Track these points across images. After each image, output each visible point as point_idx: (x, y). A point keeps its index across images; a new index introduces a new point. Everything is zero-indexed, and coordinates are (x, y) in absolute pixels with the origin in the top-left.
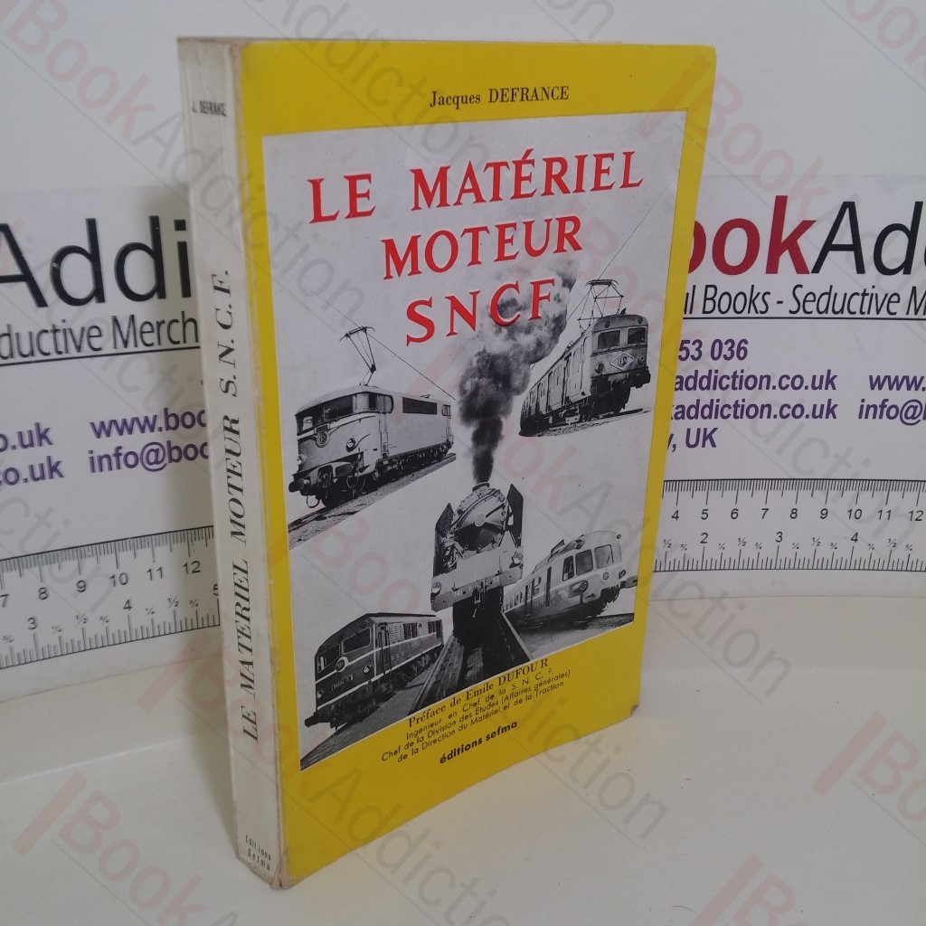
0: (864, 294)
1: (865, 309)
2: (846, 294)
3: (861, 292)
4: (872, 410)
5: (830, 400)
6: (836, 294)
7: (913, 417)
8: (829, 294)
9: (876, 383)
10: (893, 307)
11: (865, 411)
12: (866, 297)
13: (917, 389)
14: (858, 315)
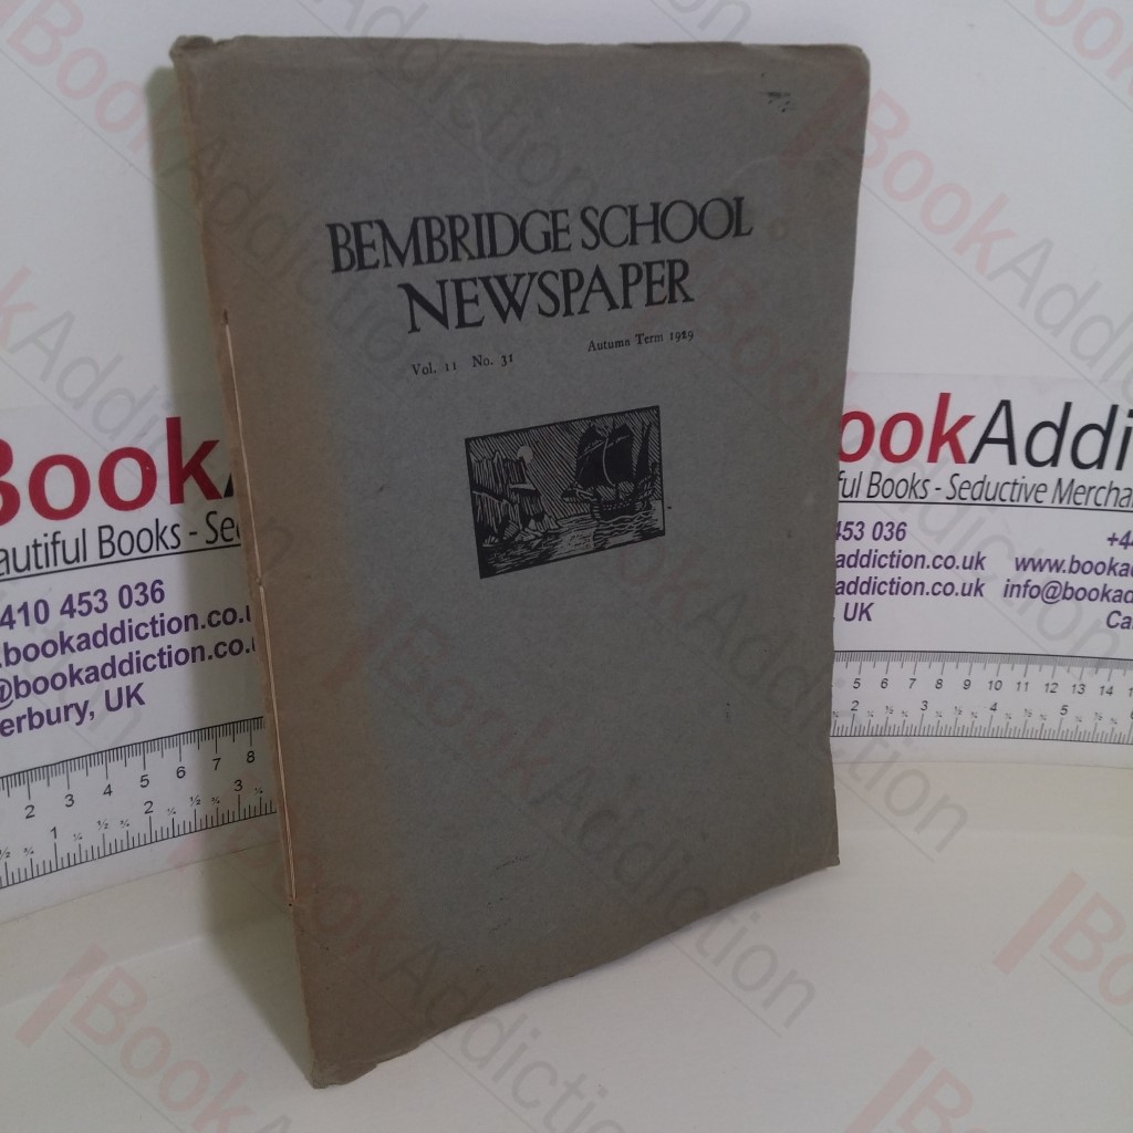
0: (1015, 484)
1: (1015, 497)
2: (997, 484)
3: (1012, 481)
4: (1016, 589)
5: (978, 580)
6: (989, 483)
7: (1052, 597)
8: (983, 483)
9: (1022, 565)
10: (1040, 496)
11: (1010, 590)
12: (1016, 486)
13: (1058, 570)
14: (1008, 502)
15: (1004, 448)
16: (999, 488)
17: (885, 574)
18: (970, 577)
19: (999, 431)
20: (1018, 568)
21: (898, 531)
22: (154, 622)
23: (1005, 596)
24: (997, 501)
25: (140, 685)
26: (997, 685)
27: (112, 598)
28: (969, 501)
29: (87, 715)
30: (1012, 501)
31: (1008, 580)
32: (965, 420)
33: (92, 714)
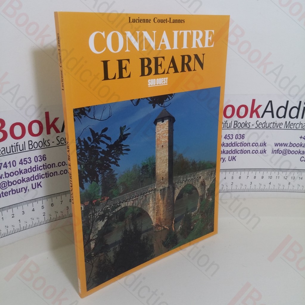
15: (271, 113)
16: (269, 124)
17: (239, 148)
18: (262, 148)
19: (269, 109)
20: (275, 146)
21: (242, 137)
22: (44, 165)
23: (272, 153)
25: (41, 182)
26: (270, 177)
27: (33, 160)
28: (262, 128)
29: (27, 190)
30: (273, 128)
31: (273, 149)
32: (260, 106)
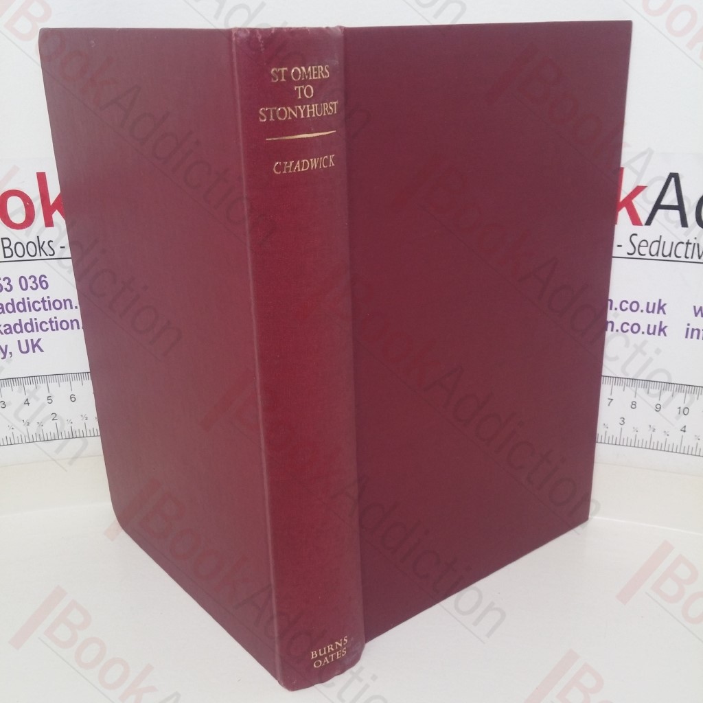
0: (688, 243)
1: (689, 254)
2: (673, 243)
3: (685, 241)
5: (661, 322)
6: (664, 242)
8: (659, 242)
12: (689, 245)
14: (683, 259)
15: (676, 213)
16: (674, 247)
18: (655, 319)
19: (670, 198)
20: (696, 315)
22: (43, 301)
23: (686, 337)
24: (673, 257)
25: (39, 340)
26: (685, 411)
27: (15, 283)
28: (648, 256)
29: (8, 355)
30: (686, 257)
31: (689, 325)
32: (638, 190)
33: (11, 353)
